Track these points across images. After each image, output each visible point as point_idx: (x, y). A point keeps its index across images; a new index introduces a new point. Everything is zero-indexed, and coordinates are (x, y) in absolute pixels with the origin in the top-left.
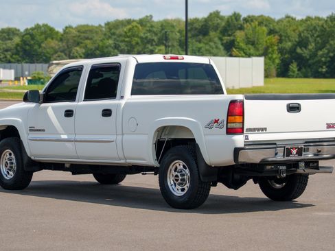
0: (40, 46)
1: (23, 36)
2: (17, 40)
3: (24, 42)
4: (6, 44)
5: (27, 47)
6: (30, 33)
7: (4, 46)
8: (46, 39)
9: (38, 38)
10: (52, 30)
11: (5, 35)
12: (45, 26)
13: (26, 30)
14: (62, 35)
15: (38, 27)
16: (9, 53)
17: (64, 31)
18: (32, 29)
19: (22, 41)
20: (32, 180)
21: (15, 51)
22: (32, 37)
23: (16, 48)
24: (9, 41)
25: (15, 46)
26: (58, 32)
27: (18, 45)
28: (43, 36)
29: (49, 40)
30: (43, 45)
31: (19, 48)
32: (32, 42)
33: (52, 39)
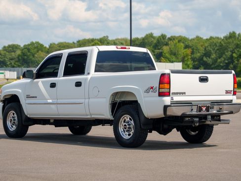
0: (34, 56)
1: (22, 50)
2: (19, 52)
3: (24, 54)
4: (11, 55)
5: (26, 57)
6: (27, 48)
7: (10, 56)
8: (38, 52)
9: (32, 51)
10: (42, 45)
11: (10, 48)
12: (37, 43)
13: (25, 46)
14: (48, 49)
15: (32, 44)
16: (13, 61)
17: (50, 47)
18: (29, 45)
19: (22, 53)
20: (27, 133)
21: (17, 59)
22: (29, 50)
23: (18, 57)
24: (13, 53)
25: (17, 56)
26: (46, 47)
27: (19, 56)
28: (36, 50)
29: (40, 52)
30: (36, 56)
31: (20, 58)
32: (29, 54)
33: (42, 51)
